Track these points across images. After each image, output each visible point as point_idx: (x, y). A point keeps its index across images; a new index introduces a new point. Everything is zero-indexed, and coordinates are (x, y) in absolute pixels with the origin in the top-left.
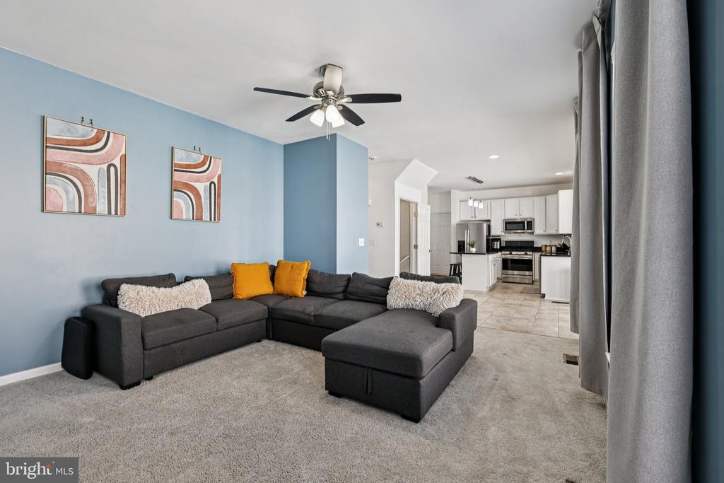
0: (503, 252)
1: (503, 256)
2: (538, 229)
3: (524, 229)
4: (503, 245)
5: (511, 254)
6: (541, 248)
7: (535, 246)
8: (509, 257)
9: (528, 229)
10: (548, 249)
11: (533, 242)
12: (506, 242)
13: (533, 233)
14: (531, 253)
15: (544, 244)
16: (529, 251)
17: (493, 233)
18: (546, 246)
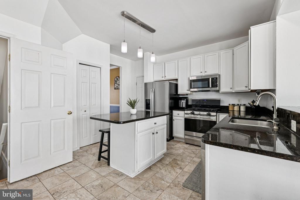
0: (186, 112)
1: (186, 116)
2: (225, 86)
3: (209, 87)
4: (190, 103)
5: (193, 113)
6: (227, 108)
7: (222, 104)
8: (192, 117)
9: (212, 87)
10: (236, 108)
11: (219, 101)
12: (193, 100)
13: (218, 91)
14: (214, 114)
15: (231, 103)
16: (213, 111)
17: (180, 92)
18: (234, 105)
